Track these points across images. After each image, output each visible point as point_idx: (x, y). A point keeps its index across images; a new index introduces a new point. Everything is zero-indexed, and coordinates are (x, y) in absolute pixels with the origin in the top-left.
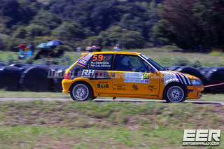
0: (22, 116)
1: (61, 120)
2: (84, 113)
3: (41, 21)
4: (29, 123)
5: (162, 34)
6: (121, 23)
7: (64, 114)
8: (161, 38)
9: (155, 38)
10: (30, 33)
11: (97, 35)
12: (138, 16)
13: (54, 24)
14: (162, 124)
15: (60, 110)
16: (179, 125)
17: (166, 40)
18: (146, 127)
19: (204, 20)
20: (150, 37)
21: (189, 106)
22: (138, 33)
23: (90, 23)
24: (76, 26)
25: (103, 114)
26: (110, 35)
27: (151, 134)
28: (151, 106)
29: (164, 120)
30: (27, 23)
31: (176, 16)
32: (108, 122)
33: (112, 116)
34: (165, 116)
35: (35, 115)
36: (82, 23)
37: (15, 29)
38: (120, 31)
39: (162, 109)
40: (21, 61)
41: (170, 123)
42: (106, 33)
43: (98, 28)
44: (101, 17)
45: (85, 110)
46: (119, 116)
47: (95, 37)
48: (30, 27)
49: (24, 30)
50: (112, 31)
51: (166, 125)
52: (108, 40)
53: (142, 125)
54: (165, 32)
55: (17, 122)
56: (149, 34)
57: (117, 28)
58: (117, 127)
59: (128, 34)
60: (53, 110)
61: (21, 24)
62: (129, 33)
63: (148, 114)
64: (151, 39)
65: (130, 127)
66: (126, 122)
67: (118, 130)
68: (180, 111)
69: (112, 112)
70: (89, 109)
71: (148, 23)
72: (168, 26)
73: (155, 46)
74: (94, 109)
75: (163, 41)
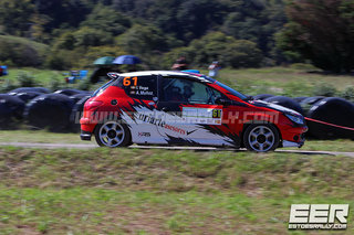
0: (79, 172)
1: (141, 180)
2: (177, 169)
3: (97, 22)
4: (90, 184)
5: (290, 45)
6: (224, 28)
7: (145, 170)
8: (289, 52)
9: (279, 52)
10: (80, 41)
11: (186, 45)
12: (251, 16)
13: (119, 27)
14: (300, 187)
15: (139, 163)
16: (326, 189)
17: (296, 54)
18: (275, 192)
20: (270, 50)
22: (251, 43)
23: (176, 27)
24: (154, 32)
25: (207, 170)
26: (207, 47)
28: (283, 160)
30: (76, 26)
31: (312, 17)
32: (215, 183)
33: (221, 174)
34: (304, 176)
35: (100, 171)
36: (163, 26)
37: (57, 35)
38: (224, 40)
39: (299, 163)
40: (70, 85)
41: (312, 186)
42: (201, 42)
43: (188, 34)
44: (192, 18)
45: (179, 164)
46: (232, 174)
47: (184, 49)
48: (81, 32)
49: (72, 37)
50: (211, 39)
51: (307, 190)
52: (203, 53)
53: (269, 189)
54: (296, 42)
55: (72, 182)
56: (270, 45)
57: (218, 35)
58: (228, 192)
59: (235, 45)
60: (128, 164)
61: (67, 28)
62: (238, 43)
63: (277, 171)
64: (273, 53)
65: (250, 193)
66: (243, 183)
67: (232, 196)
68: (328, 167)
69: (221, 167)
70: (185, 163)
71: (266, 27)
72: (300, 34)
73: (278, 64)
74: (192, 163)
75: (292, 56)
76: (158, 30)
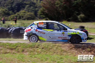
5: (42, 14)
6: (25, 9)
8: (42, 16)
11: (15, 14)
12: (32, 6)
14: (39, 52)
16: (46, 52)
17: (44, 16)
18: (32, 53)
19: (60, 8)
21: (50, 44)
22: (32, 13)
23: (12, 9)
24: (6, 10)
25: (13, 48)
26: (20, 14)
27: (33, 56)
28: (34, 44)
29: (40, 50)
31: (48, 6)
32: (15, 51)
33: (17, 48)
34: (40, 49)
36: (9, 9)
38: (25, 13)
39: (39, 45)
41: (42, 51)
42: (19, 13)
43: (15, 11)
44: (17, 7)
45: (6, 46)
46: (20, 49)
47: (14, 15)
50: (21, 12)
52: (19, 16)
53: (30, 52)
54: (44, 13)
56: (37, 14)
57: (24, 11)
62: (29, 13)
63: (32, 48)
64: (38, 16)
65: (25, 53)
66: (23, 51)
67: (20, 54)
68: (46, 46)
69: (17, 47)
70: (7, 46)
71: (37, 9)
72: (45, 11)
73: (40, 19)
74: (9, 46)
75: (43, 17)
76: (7, 10)
